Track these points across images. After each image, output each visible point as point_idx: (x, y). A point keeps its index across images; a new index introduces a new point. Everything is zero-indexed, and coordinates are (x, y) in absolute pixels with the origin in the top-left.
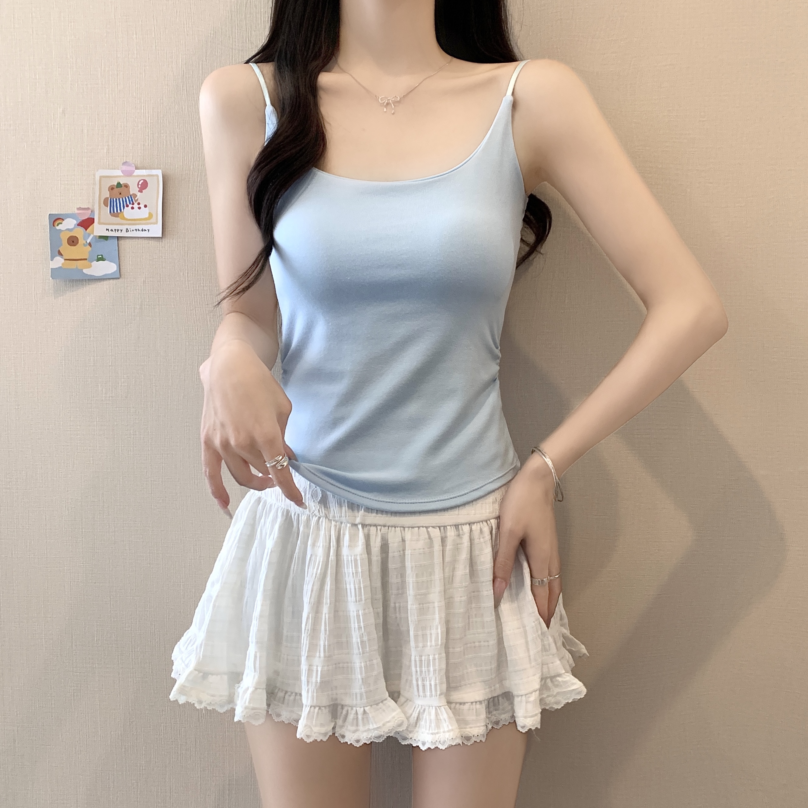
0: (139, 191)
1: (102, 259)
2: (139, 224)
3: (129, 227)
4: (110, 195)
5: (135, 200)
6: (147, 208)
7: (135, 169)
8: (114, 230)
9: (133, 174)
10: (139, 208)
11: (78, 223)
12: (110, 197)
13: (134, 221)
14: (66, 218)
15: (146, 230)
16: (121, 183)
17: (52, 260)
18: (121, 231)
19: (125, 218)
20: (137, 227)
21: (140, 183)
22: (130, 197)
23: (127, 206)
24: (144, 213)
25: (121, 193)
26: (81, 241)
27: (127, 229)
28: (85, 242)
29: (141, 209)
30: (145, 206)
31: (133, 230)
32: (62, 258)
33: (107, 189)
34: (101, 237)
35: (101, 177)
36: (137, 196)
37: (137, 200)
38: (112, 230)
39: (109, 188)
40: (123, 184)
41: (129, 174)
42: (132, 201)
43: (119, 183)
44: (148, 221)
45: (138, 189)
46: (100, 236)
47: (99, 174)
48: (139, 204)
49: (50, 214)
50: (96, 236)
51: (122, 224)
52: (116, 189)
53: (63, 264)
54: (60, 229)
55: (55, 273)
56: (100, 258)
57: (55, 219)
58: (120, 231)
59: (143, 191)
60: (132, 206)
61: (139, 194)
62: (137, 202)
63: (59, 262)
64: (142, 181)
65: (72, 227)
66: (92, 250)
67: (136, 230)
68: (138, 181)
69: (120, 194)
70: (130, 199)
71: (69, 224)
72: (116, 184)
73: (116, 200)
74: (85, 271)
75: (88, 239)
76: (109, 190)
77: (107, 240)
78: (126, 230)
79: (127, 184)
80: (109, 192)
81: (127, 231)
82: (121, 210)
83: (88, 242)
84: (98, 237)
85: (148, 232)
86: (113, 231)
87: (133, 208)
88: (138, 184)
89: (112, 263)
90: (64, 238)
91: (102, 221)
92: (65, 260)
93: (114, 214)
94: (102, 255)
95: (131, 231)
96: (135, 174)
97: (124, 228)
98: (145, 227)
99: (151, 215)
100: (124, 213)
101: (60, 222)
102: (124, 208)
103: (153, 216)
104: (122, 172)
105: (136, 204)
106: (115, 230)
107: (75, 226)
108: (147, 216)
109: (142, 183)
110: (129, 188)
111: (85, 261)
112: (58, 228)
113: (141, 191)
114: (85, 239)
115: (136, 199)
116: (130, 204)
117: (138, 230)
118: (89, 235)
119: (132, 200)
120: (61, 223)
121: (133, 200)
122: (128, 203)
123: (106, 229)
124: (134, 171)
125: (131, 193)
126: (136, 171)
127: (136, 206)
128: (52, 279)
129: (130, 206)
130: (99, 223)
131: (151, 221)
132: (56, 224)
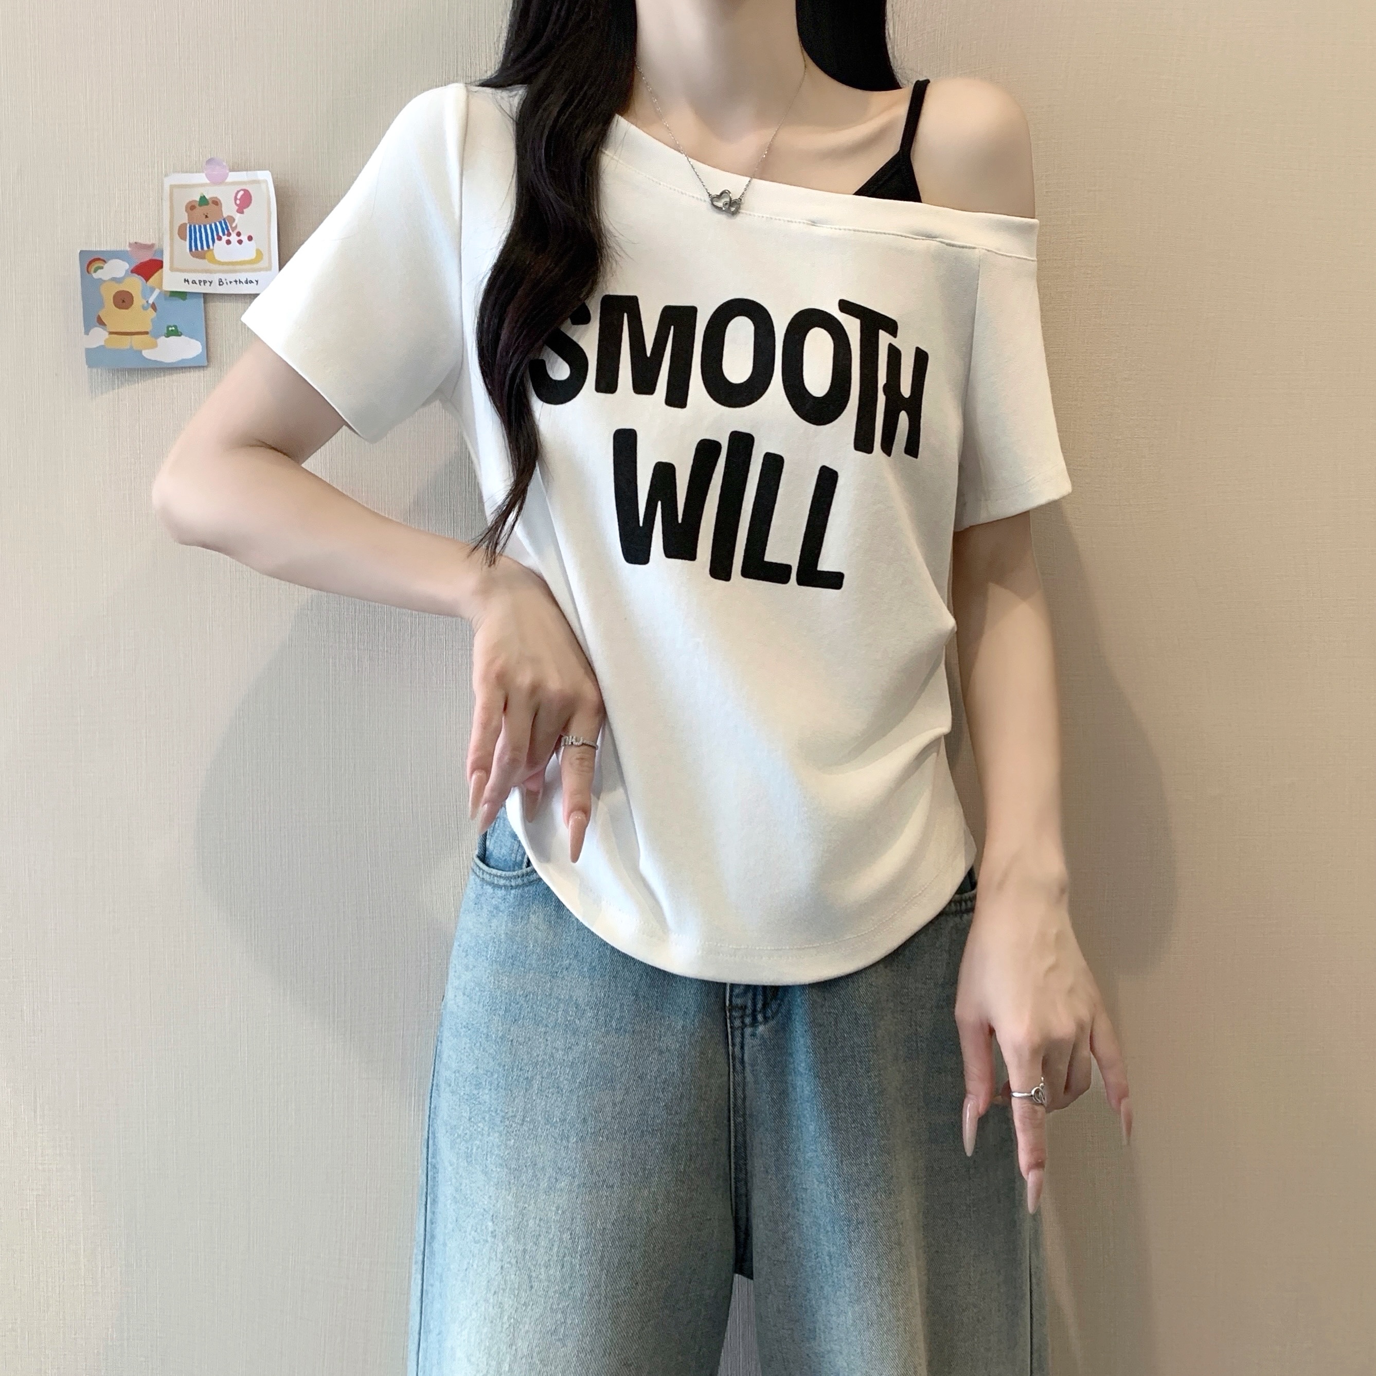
0: (238, 211)
1: (176, 333)
2: (240, 271)
3: (223, 276)
4: (189, 220)
6: (253, 241)
7: (228, 171)
9: (226, 180)
10: (240, 242)
11: (132, 268)
13: (233, 266)
14: (109, 260)
15: (252, 282)
16: (207, 197)
17: (87, 333)
18: (211, 283)
19: (216, 260)
20: (238, 276)
22: (223, 222)
23: (220, 239)
24: (247, 251)
25: (208, 216)
26: (138, 301)
28: (145, 303)
29: (243, 244)
30: (250, 238)
31: (231, 282)
32: (105, 330)
33: (184, 208)
34: (175, 294)
35: (172, 187)
36: (234, 220)
37: (236, 226)
38: (194, 282)
39: (186, 207)
40: (211, 198)
41: (218, 181)
42: (228, 230)
43: (204, 196)
44: (255, 266)
45: (237, 208)
46: (172, 292)
47: (168, 182)
48: (239, 234)
49: (82, 252)
50: (167, 291)
51: (211, 272)
53: (105, 341)
54: (101, 279)
55: (93, 358)
56: (172, 330)
57: (92, 258)
58: (209, 283)
59: (245, 210)
60: (228, 238)
61: (237, 216)
62: (236, 231)
63: (99, 337)
64: (241, 193)
65: (120, 274)
66: (157, 315)
67: (236, 281)
68: (236, 191)
70: (224, 226)
71: (117, 269)
72: (198, 199)
73: (200, 227)
74: (147, 354)
75: (151, 295)
76: (187, 211)
77: (184, 299)
78: (219, 282)
79: (216, 198)
80: (186, 214)
81: (221, 283)
82: (208, 246)
83: (151, 302)
84: (169, 294)
85: (257, 284)
86: (196, 283)
88: (236, 199)
89: (193, 341)
90: (108, 295)
91: (176, 266)
92: (111, 333)
93: (197, 254)
94: (175, 326)
95: (227, 283)
96: (229, 180)
98: (251, 276)
99: (259, 253)
100: (215, 251)
101: (101, 265)
102: (213, 242)
103: (264, 257)
104: (208, 176)
105: (234, 235)
106: (200, 281)
107: (126, 274)
108: (253, 255)
109: (242, 196)
110: (221, 207)
111: (146, 336)
112: (95, 276)
113: (241, 211)
114: (145, 296)
115: (234, 225)
116: (224, 234)
117: (240, 282)
118: (152, 290)
119: (226, 226)
120: (102, 268)
121: (229, 228)
122: (221, 234)
123: (183, 281)
124: (228, 174)
125: (225, 215)
126: (230, 174)
127: (234, 238)
128: (89, 367)
129: (225, 238)
130: (172, 269)
131: (263, 264)
132: (93, 270)
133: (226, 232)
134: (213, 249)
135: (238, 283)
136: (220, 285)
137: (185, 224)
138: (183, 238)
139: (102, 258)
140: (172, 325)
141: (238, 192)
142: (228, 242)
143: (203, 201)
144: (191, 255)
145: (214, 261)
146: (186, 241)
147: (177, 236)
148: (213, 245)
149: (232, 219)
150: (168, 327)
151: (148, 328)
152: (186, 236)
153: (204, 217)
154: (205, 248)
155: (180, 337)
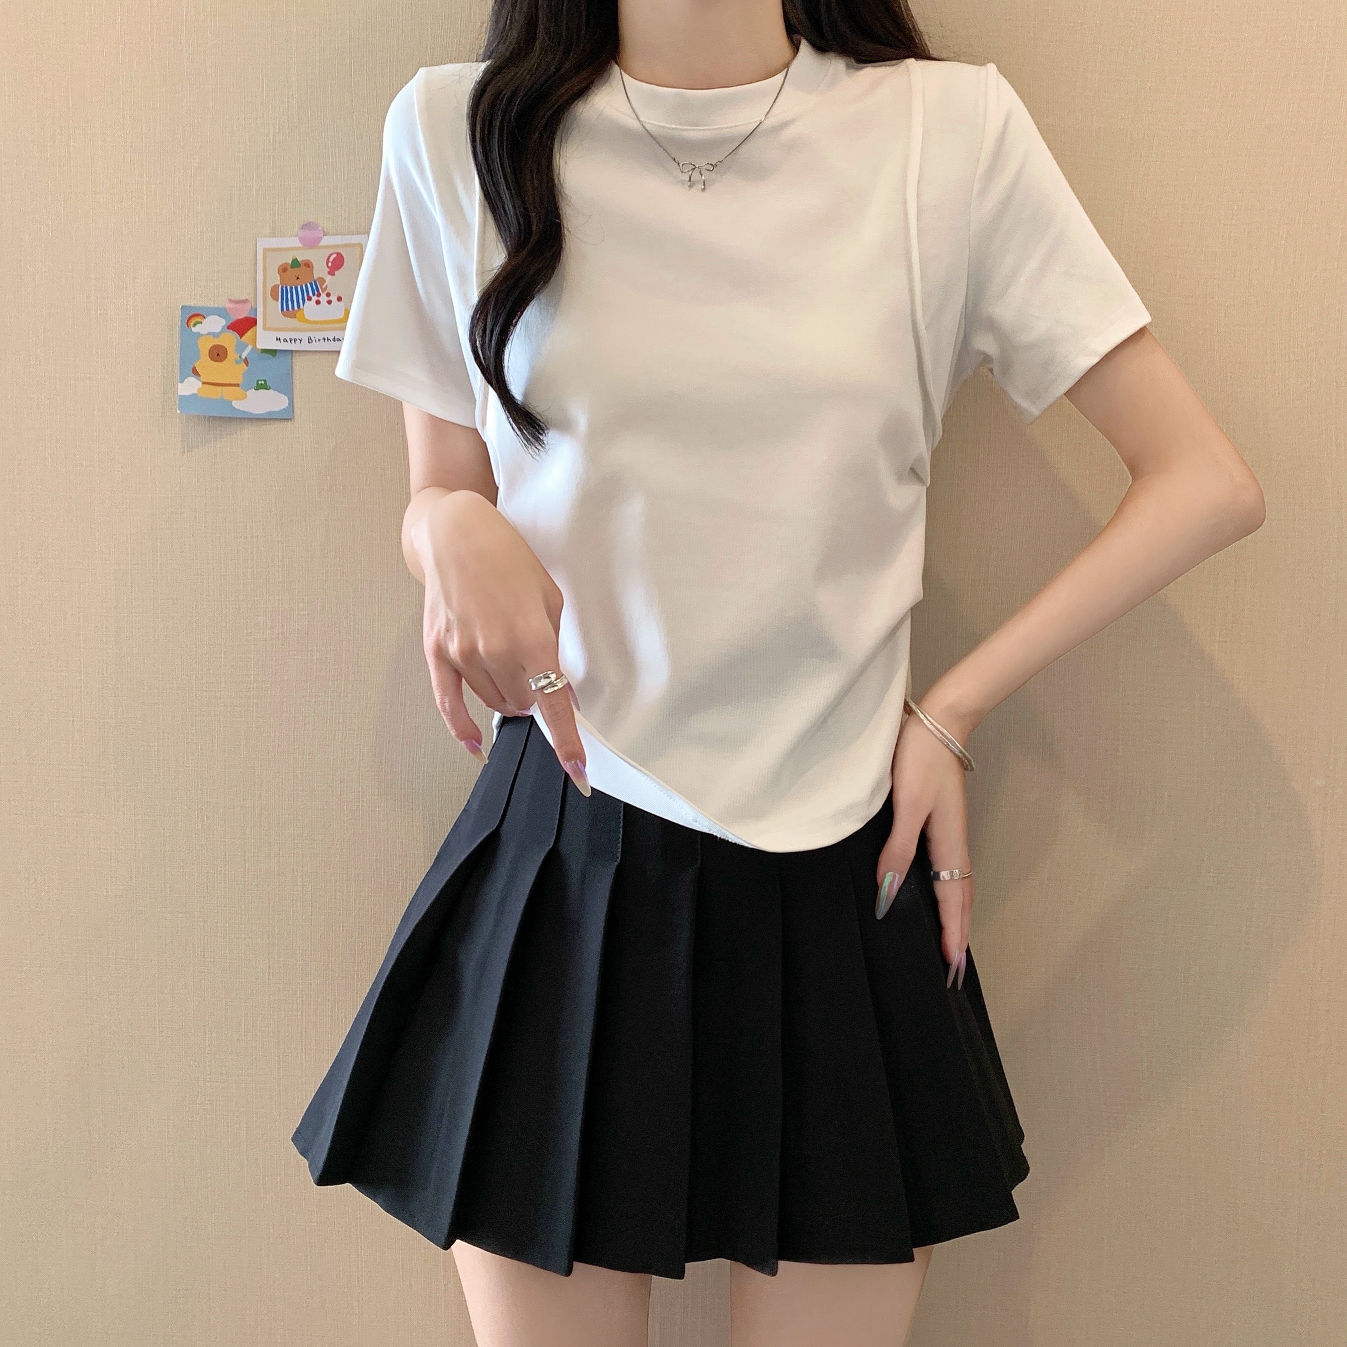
0: (329, 273)
1: (265, 387)
2: (329, 330)
3: (312, 335)
4: (281, 281)
5: (322, 288)
9: (320, 244)
10: (329, 302)
11: (229, 323)
12: (281, 284)
13: (322, 325)
14: (208, 316)
16: (299, 260)
17: (182, 382)
18: (301, 341)
20: (327, 334)
21: (331, 260)
22: (314, 283)
23: (310, 299)
24: (335, 311)
26: (232, 355)
27: (310, 339)
28: (238, 357)
29: (332, 304)
30: (339, 299)
31: (319, 340)
32: (199, 380)
33: (277, 270)
34: (266, 351)
35: (265, 249)
36: (325, 281)
37: (326, 287)
38: (285, 340)
39: (279, 269)
40: (302, 261)
41: (312, 244)
42: (318, 291)
43: (296, 259)
45: (328, 270)
46: (265, 349)
47: (262, 244)
48: (328, 295)
49: (184, 307)
50: (259, 349)
51: (302, 330)
53: (199, 390)
54: (198, 333)
55: (187, 404)
56: (262, 384)
57: (191, 314)
58: (299, 341)
59: (336, 272)
60: (318, 298)
61: (328, 278)
62: (326, 292)
63: (192, 386)
64: (335, 255)
65: (218, 329)
66: (249, 369)
67: (324, 339)
68: (328, 255)
70: (315, 287)
71: (214, 325)
72: (290, 262)
73: (291, 287)
74: (235, 404)
75: (244, 351)
76: (279, 272)
77: (275, 356)
79: (308, 260)
80: (279, 275)
82: (299, 306)
83: (243, 357)
84: (260, 351)
88: (328, 261)
89: (279, 395)
90: (204, 347)
92: (204, 383)
93: (288, 313)
94: (265, 381)
95: (316, 341)
96: (323, 243)
101: (199, 320)
102: (304, 302)
104: (301, 240)
105: (323, 296)
107: (222, 329)
109: (334, 260)
110: (313, 269)
111: (236, 388)
112: (194, 330)
116: (314, 295)
117: (328, 339)
118: (246, 346)
120: (201, 323)
123: (275, 339)
124: (321, 238)
125: (316, 277)
126: (325, 237)
128: (181, 413)
129: (314, 298)
130: (265, 328)
132: (192, 326)
133: (316, 293)
134: (303, 309)
135: (326, 340)
136: (309, 342)
137: (277, 286)
138: (274, 297)
139: (202, 314)
140: (261, 379)
141: (331, 255)
142: (318, 302)
143: (295, 263)
144: (282, 314)
145: (304, 320)
146: (278, 300)
147: (270, 294)
148: (303, 306)
149: (323, 281)
150: (258, 382)
151: (239, 380)
152: (278, 295)
153: (296, 278)
154: (296, 308)
155: (268, 391)
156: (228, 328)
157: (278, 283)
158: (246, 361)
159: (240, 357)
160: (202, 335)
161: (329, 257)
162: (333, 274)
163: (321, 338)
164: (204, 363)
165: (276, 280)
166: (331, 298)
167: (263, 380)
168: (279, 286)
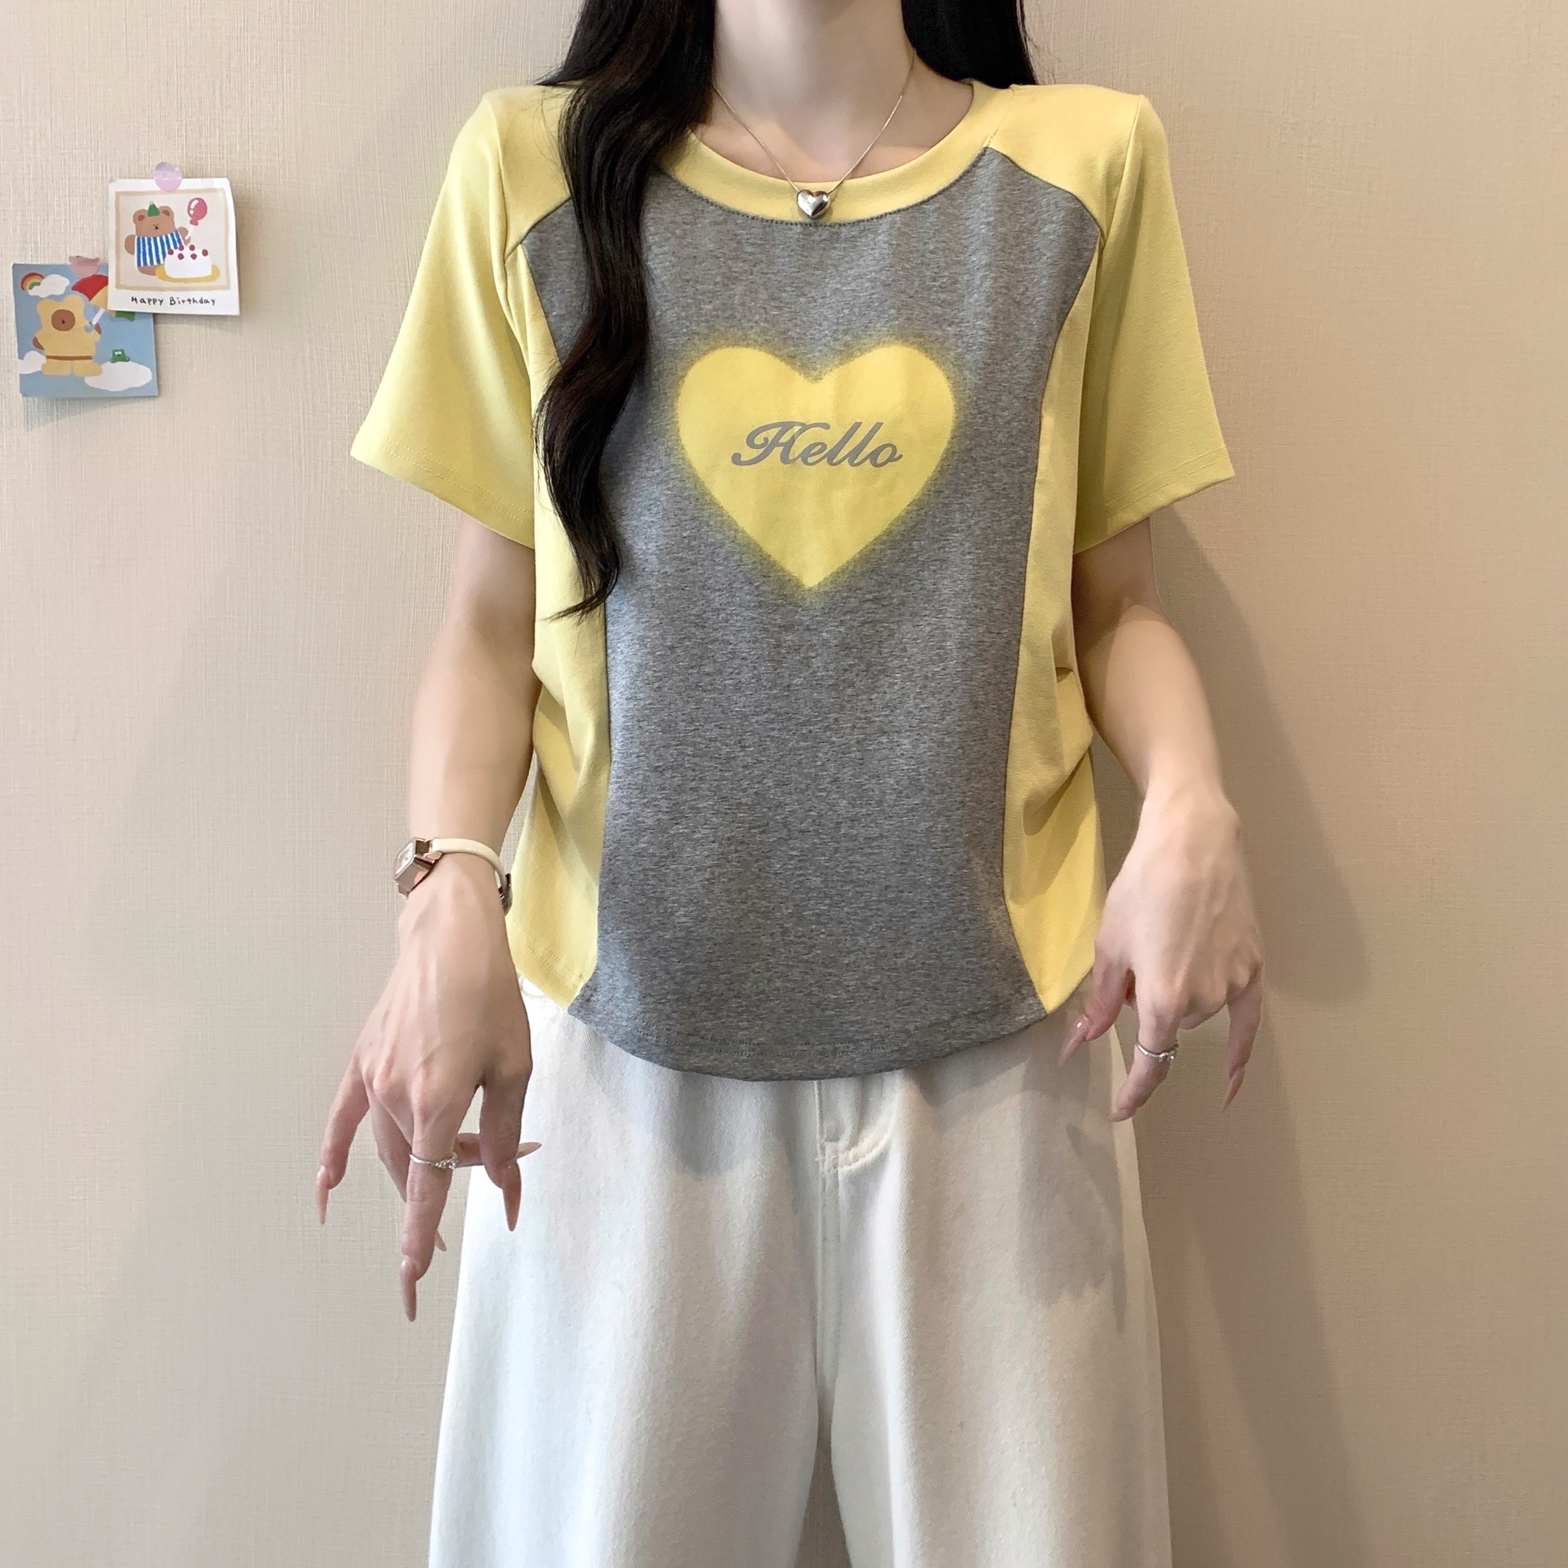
0: (192, 222)
1: (123, 358)
2: (194, 289)
3: (175, 295)
4: (137, 231)
5: (183, 238)
6: (207, 257)
7: (180, 178)
8: (146, 301)
9: (180, 188)
10: (194, 257)
11: (74, 283)
12: (137, 234)
13: (187, 283)
14: (47, 275)
15: (208, 302)
16: (157, 206)
17: (21, 357)
18: (161, 302)
19: (166, 276)
20: (192, 295)
21: (192, 206)
22: (175, 233)
23: (171, 252)
24: (201, 267)
26: (80, 321)
27: (172, 300)
28: (88, 324)
29: (197, 259)
30: (205, 253)
31: (183, 302)
32: (42, 353)
33: (132, 218)
34: (121, 314)
35: (118, 194)
36: (187, 232)
37: (190, 239)
38: (143, 301)
39: (134, 216)
40: (161, 207)
41: (171, 188)
42: (180, 243)
43: (154, 206)
44: (212, 283)
46: (118, 312)
47: (114, 188)
48: (192, 248)
49: (15, 266)
50: (112, 311)
51: (162, 289)
52: (147, 219)
53: (43, 366)
54: (37, 296)
55: (29, 385)
56: (119, 355)
57: (28, 273)
58: (158, 302)
59: (199, 221)
60: (180, 252)
61: (191, 228)
62: (189, 245)
63: (35, 361)
64: (196, 202)
65: (60, 291)
66: (102, 338)
67: (189, 300)
68: (189, 201)
69: (157, 228)
70: (176, 239)
72: (147, 208)
73: (149, 240)
74: (90, 381)
75: (94, 316)
76: (134, 221)
77: (132, 319)
78: (170, 301)
79: (167, 207)
80: (134, 225)
82: (158, 261)
83: (94, 323)
84: (114, 315)
85: (214, 304)
87: (181, 257)
88: (189, 209)
89: (142, 367)
90: (46, 314)
91: (122, 283)
92: (48, 357)
93: (146, 269)
94: (122, 350)
95: (179, 302)
96: (181, 188)
97: (166, 296)
98: (207, 295)
99: (216, 269)
100: (165, 266)
101: (38, 281)
102: (164, 256)
103: (222, 274)
104: (158, 183)
105: (187, 249)
106: (149, 300)
107: (66, 291)
108: (209, 272)
109: (196, 206)
110: (173, 217)
111: (89, 361)
113: (194, 222)
114: (89, 317)
115: (187, 238)
116: (176, 247)
117: (194, 301)
118: (96, 310)
119: (179, 240)
120: (39, 284)
121: (182, 242)
122: (172, 247)
123: (131, 299)
124: (180, 181)
125: (177, 226)
126: (184, 180)
127: (187, 252)
128: (24, 395)
129: (177, 252)
130: (119, 286)
131: (221, 281)
132: (27, 287)
133: (178, 245)
135: (191, 302)
136: (171, 304)
138: (130, 249)
139: (41, 273)
140: (118, 348)
143: (153, 210)
144: (140, 270)
146: (133, 253)
147: (124, 248)
148: (164, 260)
150: (114, 352)
151: (92, 353)
152: (134, 247)
154: (155, 263)
155: (126, 363)
156: (75, 288)
157: (134, 233)
158: (98, 328)
159: (91, 323)
160: (42, 299)
161: (190, 203)
162: (196, 224)
163: (186, 299)
164: (47, 333)
165: (131, 229)
166: (194, 252)
167: (121, 350)
168: (134, 236)
